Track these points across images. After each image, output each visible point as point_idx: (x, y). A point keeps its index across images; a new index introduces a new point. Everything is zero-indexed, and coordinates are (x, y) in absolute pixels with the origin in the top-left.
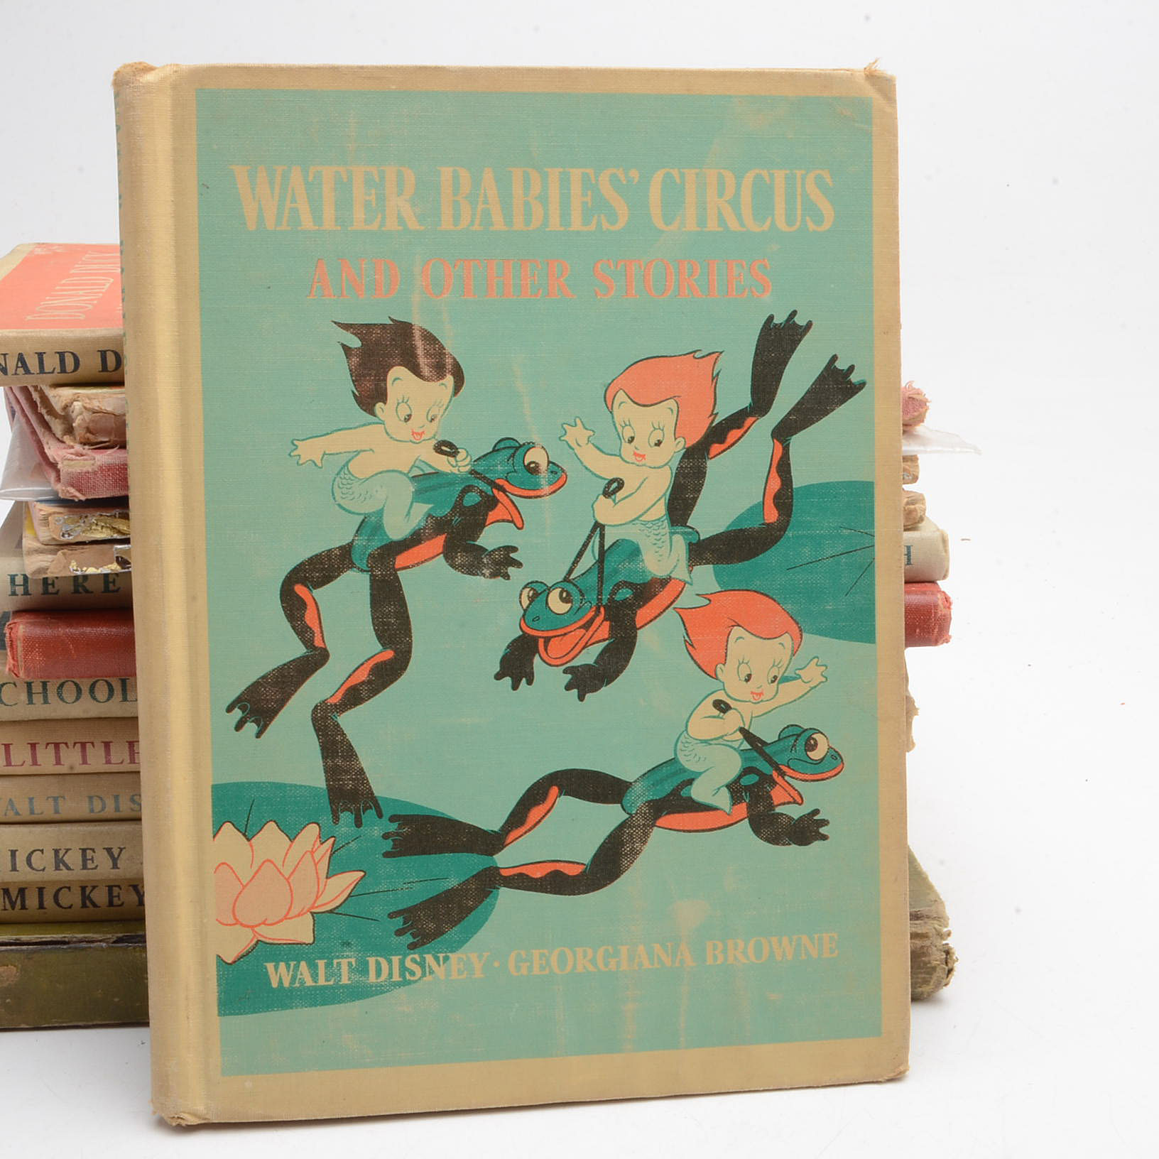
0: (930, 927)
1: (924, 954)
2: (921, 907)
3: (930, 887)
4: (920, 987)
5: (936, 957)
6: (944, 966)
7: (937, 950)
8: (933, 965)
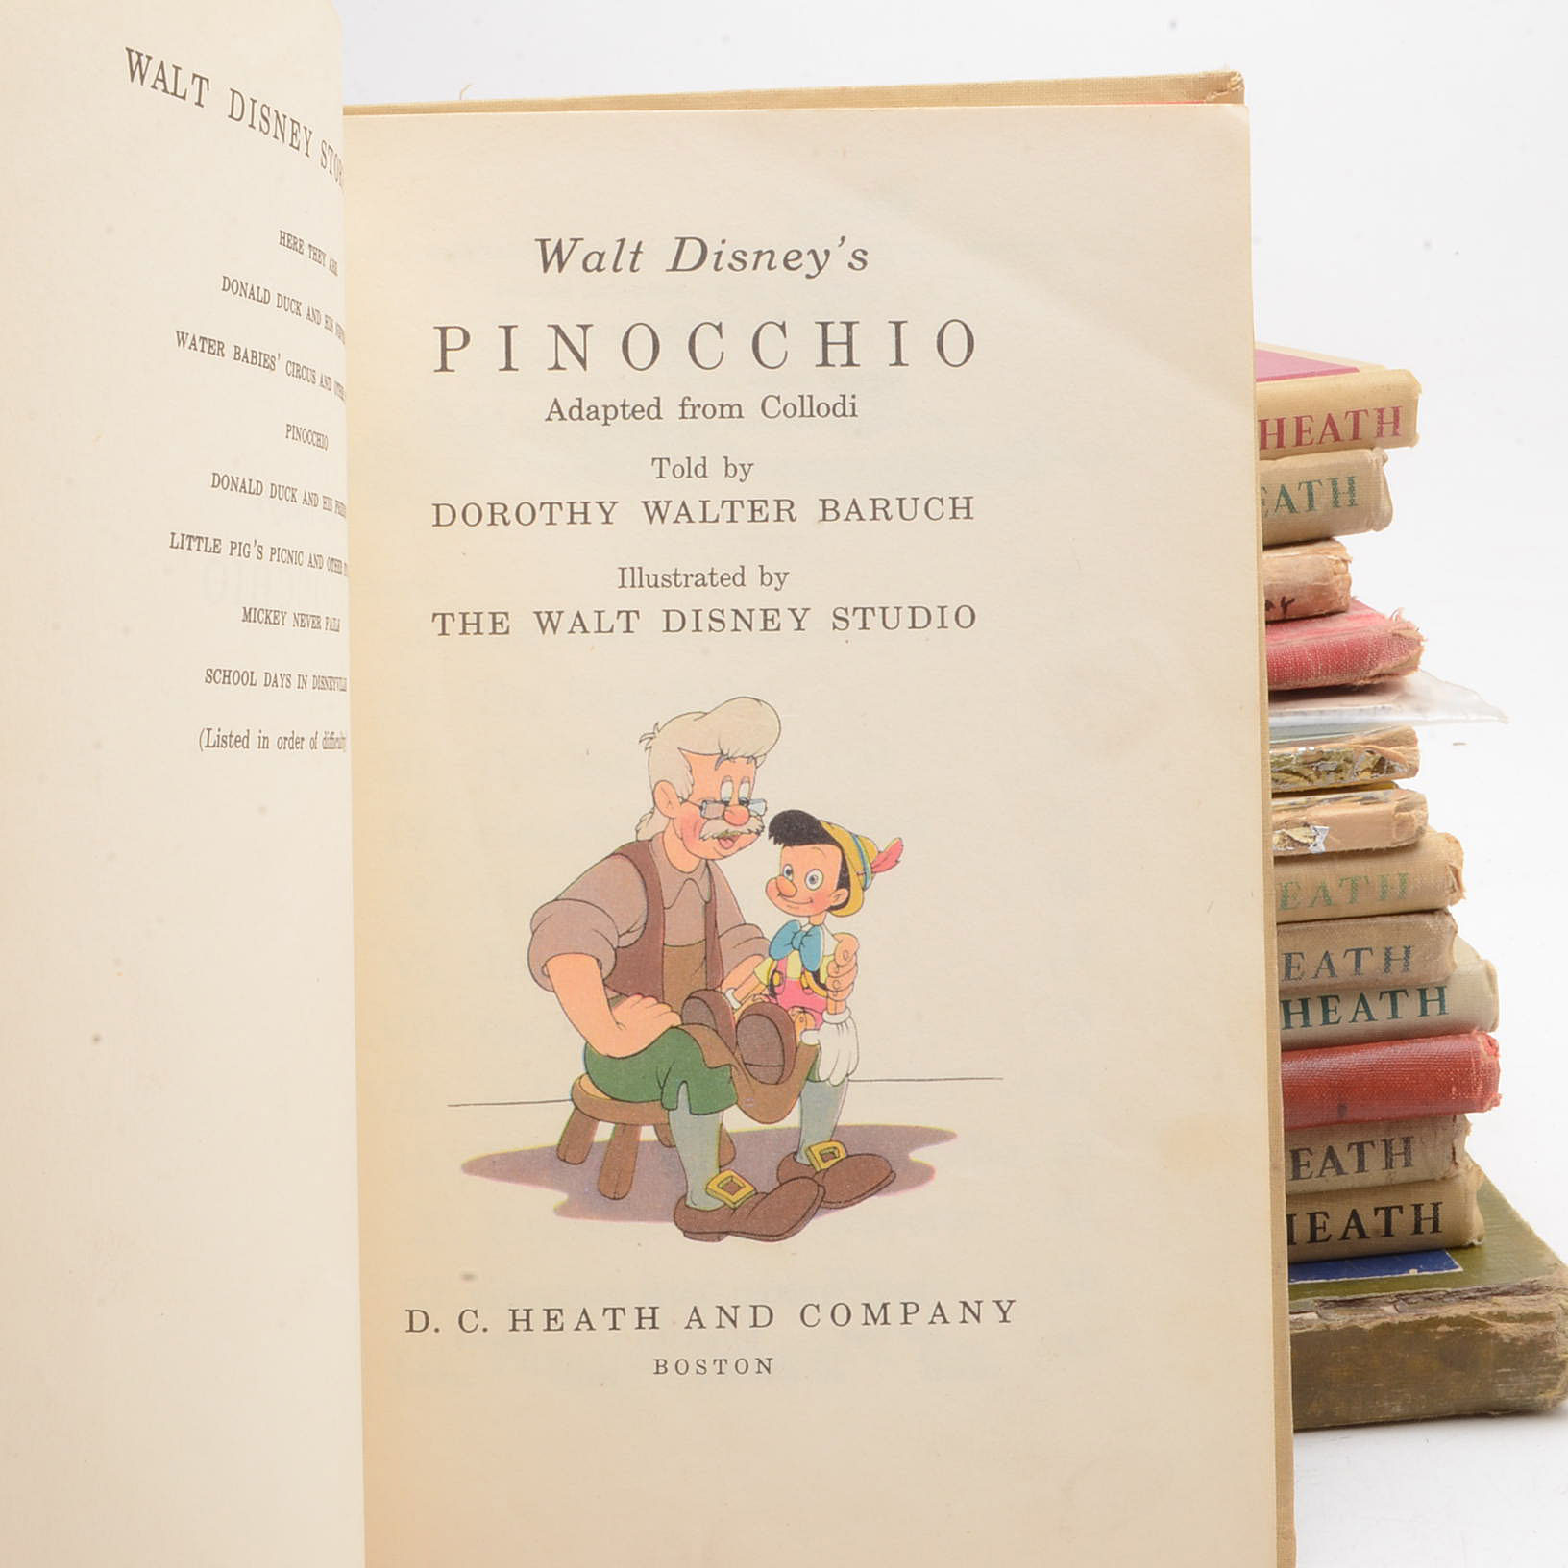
0: (1552, 1304)
1: (1547, 1344)
2: (1538, 1275)
3: (1541, 1245)
4: (1541, 1393)
5: (1565, 1348)
8: (1561, 1360)
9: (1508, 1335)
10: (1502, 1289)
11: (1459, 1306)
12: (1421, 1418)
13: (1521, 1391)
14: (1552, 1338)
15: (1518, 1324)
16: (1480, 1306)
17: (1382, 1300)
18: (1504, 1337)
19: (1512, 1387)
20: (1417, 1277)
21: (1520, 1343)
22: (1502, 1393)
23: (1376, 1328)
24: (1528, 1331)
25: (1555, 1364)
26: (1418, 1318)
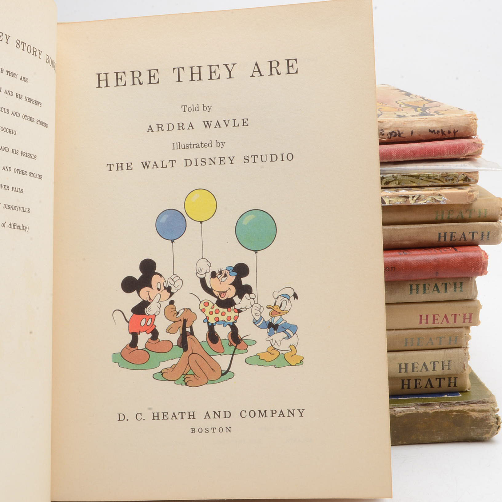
0: (488, 407)
1: (487, 420)
2: (485, 398)
3: (487, 389)
4: (485, 435)
5: (493, 421)
6: (496, 425)
7: (493, 417)
8: (491, 425)
9: (475, 416)
10: (473, 402)
11: (460, 407)
12: (447, 441)
13: (478, 434)
14: (488, 417)
15: (478, 413)
16: (466, 407)
17: (435, 404)
18: (473, 417)
19: (475, 433)
20: (447, 397)
21: (478, 419)
22: (472, 434)
23: (433, 413)
24: (481, 415)
25: (489, 426)
26: (446, 410)
